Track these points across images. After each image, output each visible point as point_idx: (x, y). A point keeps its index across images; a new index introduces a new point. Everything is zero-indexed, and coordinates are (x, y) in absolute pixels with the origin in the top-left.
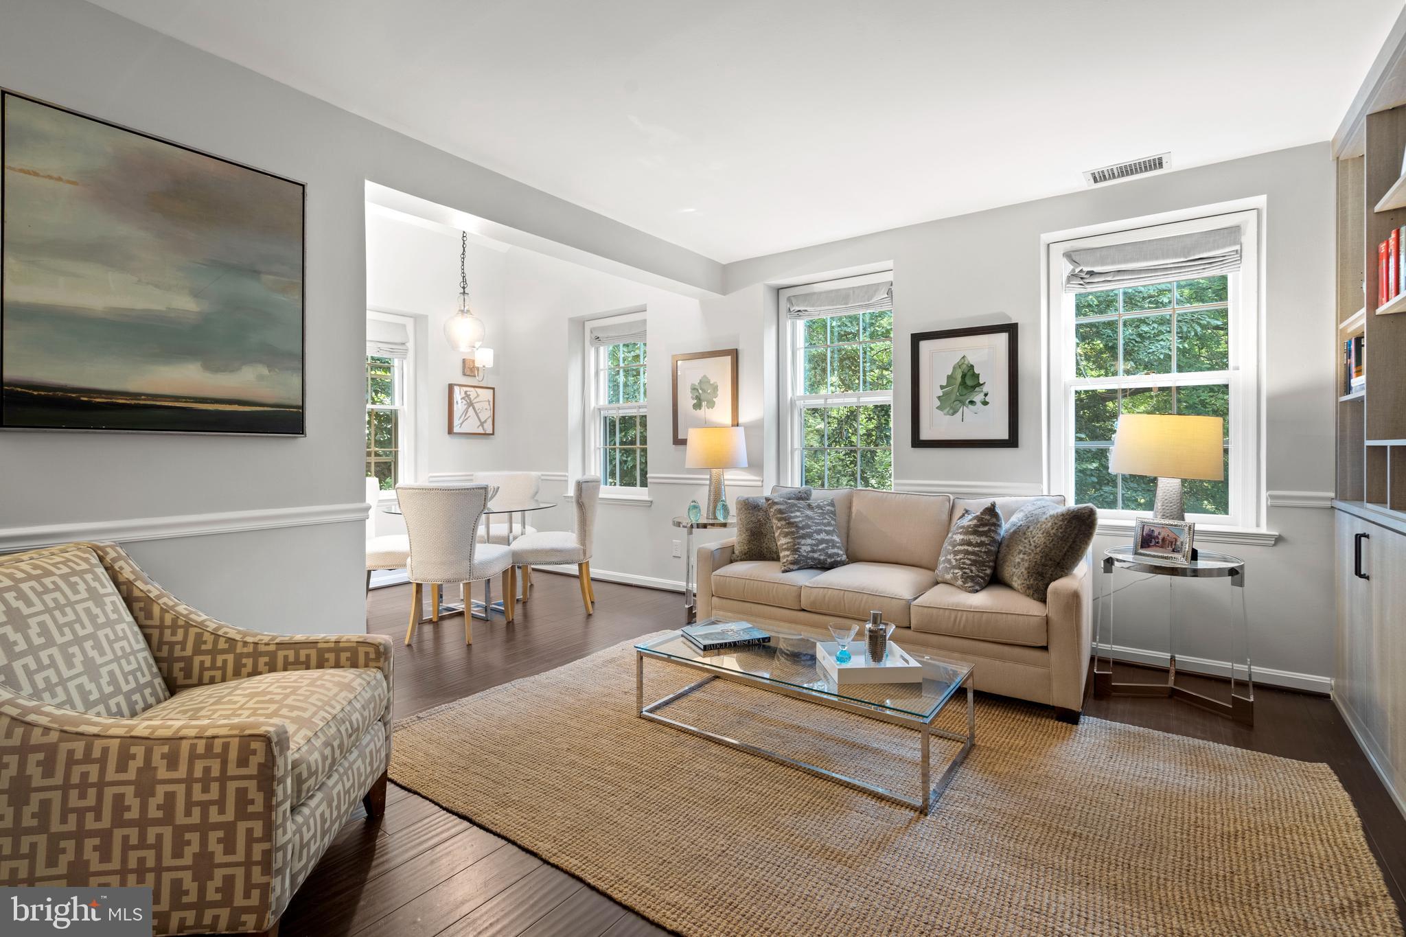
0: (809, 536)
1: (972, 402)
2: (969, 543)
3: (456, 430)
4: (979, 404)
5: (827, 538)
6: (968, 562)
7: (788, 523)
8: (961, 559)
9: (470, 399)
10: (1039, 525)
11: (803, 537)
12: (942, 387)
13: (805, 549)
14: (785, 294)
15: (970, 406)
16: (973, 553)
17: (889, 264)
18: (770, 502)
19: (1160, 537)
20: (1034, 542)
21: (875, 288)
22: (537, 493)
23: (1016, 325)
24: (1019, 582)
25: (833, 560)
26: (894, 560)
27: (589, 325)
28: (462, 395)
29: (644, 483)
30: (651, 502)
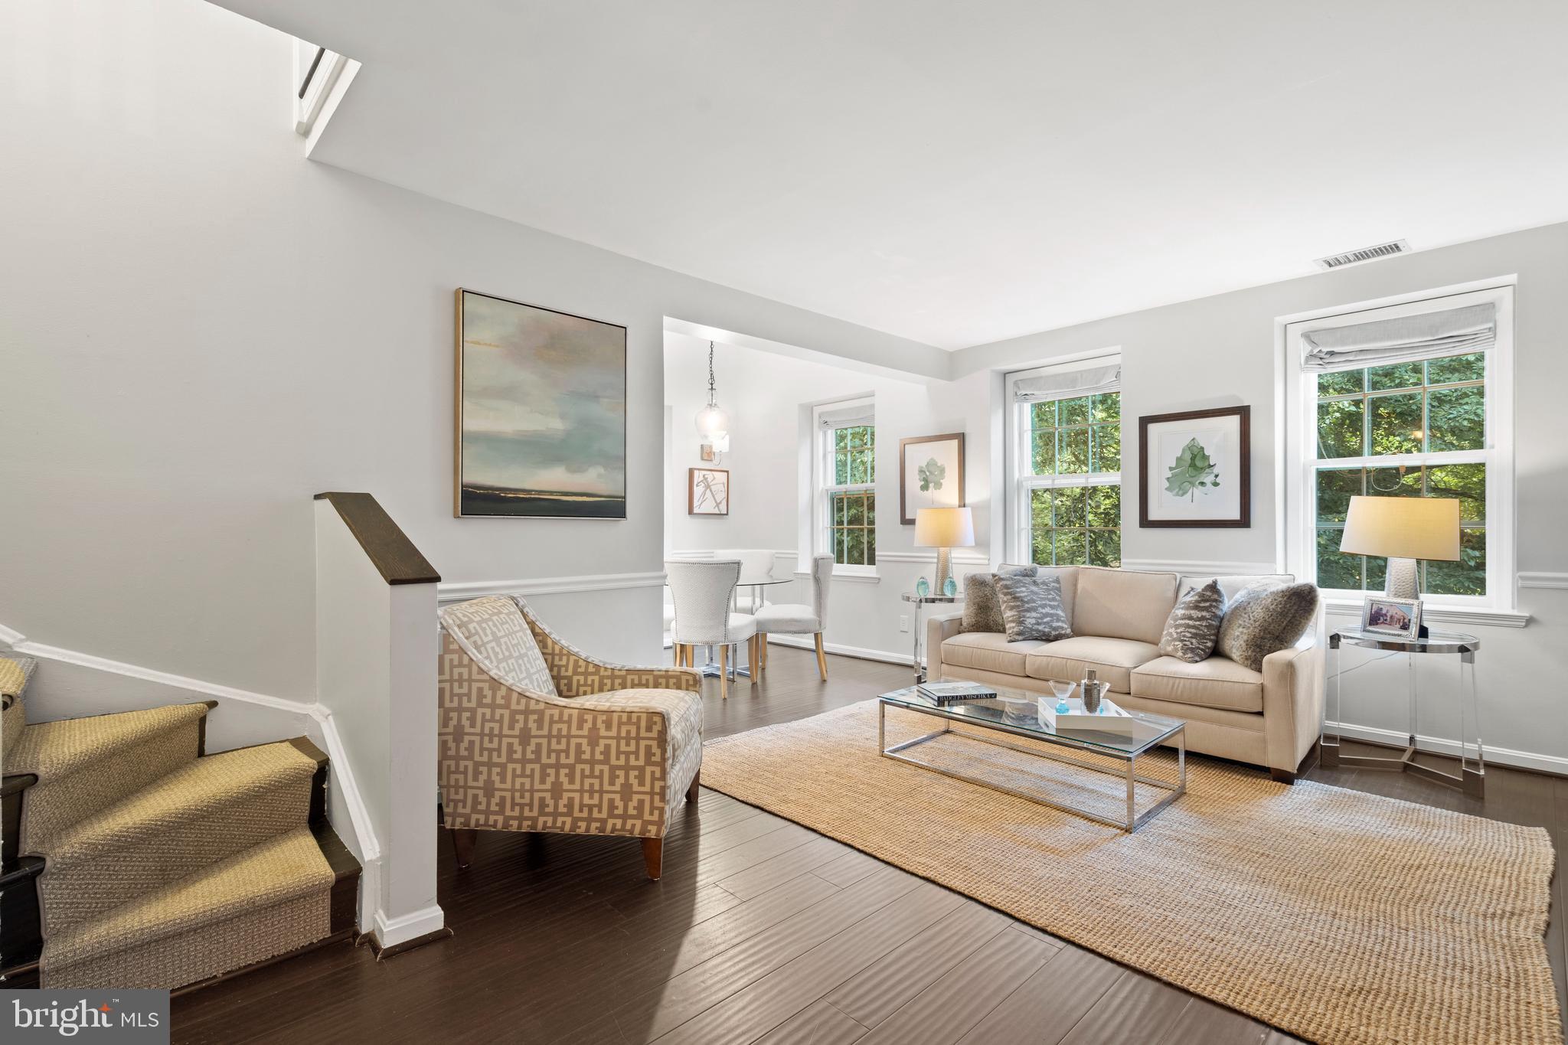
0: (1034, 609)
1: (1202, 484)
2: (1190, 618)
3: (696, 511)
4: (1209, 485)
5: (1052, 612)
6: (1189, 635)
7: (1014, 598)
8: (1181, 632)
9: (707, 482)
10: (1259, 601)
11: (1029, 610)
12: (1171, 469)
13: (1030, 621)
14: (1011, 379)
15: (1200, 487)
16: (1193, 627)
17: (1118, 348)
18: (997, 578)
19: (1389, 615)
20: (1253, 616)
21: (1104, 370)
22: (771, 569)
23: (1248, 407)
24: (1238, 654)
25: (1057, 633)
26: (1119, 635)
27: (817, 411)
28: (701, 478)
29: (872, 561)
30: (879, 579)
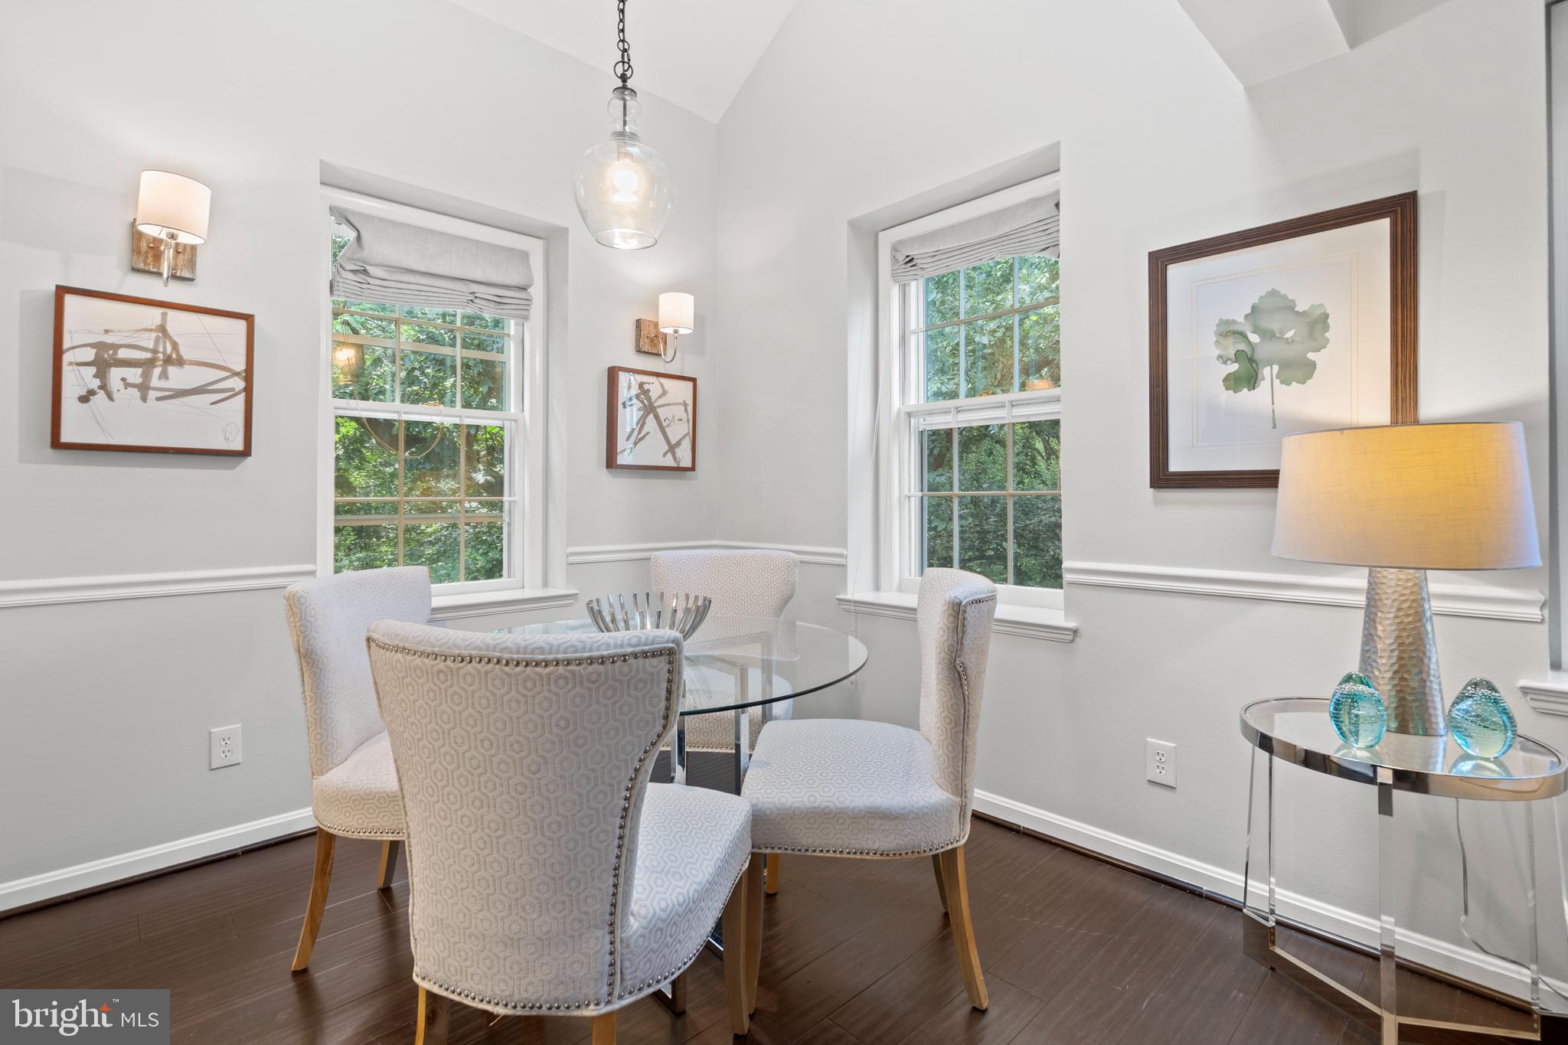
3: (623, 459)
9: (649, 399)
22: (787, 600)
27: (887, 239)
28: (635, 391)
29: (1051, 574)
30: (1075, 632)
